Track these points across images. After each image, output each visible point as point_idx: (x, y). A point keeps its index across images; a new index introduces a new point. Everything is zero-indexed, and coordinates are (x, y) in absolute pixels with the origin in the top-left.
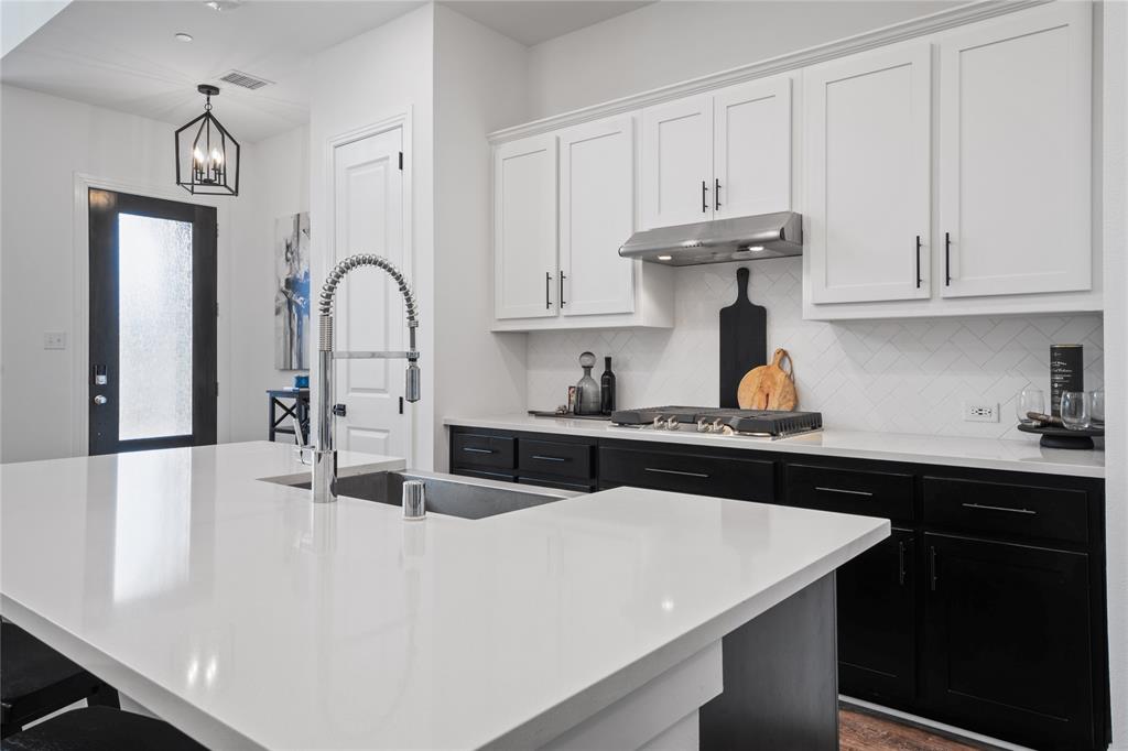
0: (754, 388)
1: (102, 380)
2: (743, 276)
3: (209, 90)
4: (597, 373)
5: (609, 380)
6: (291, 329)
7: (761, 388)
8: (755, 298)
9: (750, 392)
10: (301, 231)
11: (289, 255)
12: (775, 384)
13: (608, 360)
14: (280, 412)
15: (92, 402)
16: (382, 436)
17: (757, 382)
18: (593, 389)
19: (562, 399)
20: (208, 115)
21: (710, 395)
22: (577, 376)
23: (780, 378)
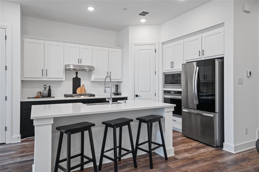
0: (79, 90)
2: (77, 73)
4: (47, 89)
5: (50, 90)
7: (81, 90)
8: (79, 76)
9: (78, 91)
12: (83, 90)
13: (50, 86)
17: (80, 89)
18: (46, 92)
19: (35, 95)
21: (71, 92)
22: (42, 90)
23: (83, 89)
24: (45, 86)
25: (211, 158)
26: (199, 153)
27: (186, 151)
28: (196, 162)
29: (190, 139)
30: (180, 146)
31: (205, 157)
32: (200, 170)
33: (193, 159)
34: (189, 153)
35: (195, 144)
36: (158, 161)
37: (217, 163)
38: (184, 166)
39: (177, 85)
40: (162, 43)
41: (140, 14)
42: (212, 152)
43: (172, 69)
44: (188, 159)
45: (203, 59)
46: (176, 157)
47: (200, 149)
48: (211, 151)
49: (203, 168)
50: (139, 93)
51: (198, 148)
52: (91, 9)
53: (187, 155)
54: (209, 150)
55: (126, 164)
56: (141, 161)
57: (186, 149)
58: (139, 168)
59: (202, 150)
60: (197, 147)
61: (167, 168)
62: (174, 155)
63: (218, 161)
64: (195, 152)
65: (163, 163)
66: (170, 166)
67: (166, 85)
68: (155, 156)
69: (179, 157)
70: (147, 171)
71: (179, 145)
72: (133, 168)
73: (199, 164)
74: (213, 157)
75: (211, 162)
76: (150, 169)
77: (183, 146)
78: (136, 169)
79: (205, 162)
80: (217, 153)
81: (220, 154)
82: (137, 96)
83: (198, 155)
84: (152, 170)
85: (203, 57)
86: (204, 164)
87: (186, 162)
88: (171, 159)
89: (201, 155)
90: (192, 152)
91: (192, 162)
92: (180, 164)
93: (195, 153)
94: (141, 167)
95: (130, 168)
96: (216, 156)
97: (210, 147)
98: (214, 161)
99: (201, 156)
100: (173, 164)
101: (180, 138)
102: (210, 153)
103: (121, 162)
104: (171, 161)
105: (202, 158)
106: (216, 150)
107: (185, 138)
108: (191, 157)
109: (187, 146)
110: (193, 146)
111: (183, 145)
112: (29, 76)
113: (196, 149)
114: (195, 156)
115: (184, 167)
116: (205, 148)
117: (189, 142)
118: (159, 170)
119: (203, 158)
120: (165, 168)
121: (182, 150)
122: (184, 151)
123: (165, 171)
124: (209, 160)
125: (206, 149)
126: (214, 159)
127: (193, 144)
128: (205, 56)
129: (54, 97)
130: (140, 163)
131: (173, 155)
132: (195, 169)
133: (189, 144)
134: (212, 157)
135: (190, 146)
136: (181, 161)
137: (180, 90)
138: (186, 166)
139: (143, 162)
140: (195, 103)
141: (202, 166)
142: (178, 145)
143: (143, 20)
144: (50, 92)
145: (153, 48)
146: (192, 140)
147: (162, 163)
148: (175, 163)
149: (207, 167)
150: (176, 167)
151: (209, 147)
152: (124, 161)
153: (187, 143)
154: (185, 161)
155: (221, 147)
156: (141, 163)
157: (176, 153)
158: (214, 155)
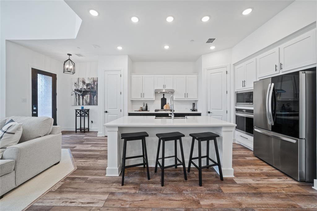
1: (35, 108)
2: (164, 95)
3: (70, 55)
4: (145, 106)
5: (147, 106)
6: (76, 99)
8: (165, 97)
9: (165, 107)
10: (79, 81)
11: (76, 85)
13: (147, 104)
14: (77, 113)
15: (32, 113)
16: (117, 115)
18: (144, 108)
19: (139, 109)
20: (69, 59)
21: (160, 108)
22: (142, 106)
23: (168, 106)
24: (144, 104)
25: (286, 195)
26: (269, 183)
27: (251, 175)
28: (260, 195)
29: (262, 162)
30: (246, 167)
31: (277, 192)
32: (263, 209)
33: (257, 188)
34: (254, 179)
35: (267, 169)
36: (212, 178)
37: (295, 207)
38: (240, 194)
39: (249, 103)
40: (233, 64)
41: (207, 42)
42: (290, 187)
43: (244, 88)
44: (250, 187)
45: (281, 74)
46: (235, 180)
47: (272, 177)
48: (291, 185)
49: (268, 208)
50: (211, 110)
51: (269, 175)
52: (167, 47)
53: (250, 181)
54: (286, 182)
55: (179, 173)
56: (195, 174)
57: (253, 173)
58: (189, 181)
59: (275, 180)
60: (269, 173)
61: (217, 191)
62: (234, 176)
63: (299, 204)
64: (264, 179)
65: (216, 183)
66: (222, 190)
67: (237, 103)
68: (211, 173)
69: (238, 181)
70: (195, 187)
71: (246, 165)
72: (183, 179)
73: (264, 200)
74: (291, 195)
75: (285, 202)
76: (198, 186)
77: (249, 169)
78: (185, 181)
79: (274, 199)
80: (299, 191)
81: (306, 194)
82: (209, 112)
83: (266, 185)
84: (201, 187)
85: (281, 71)
86: (272, 201)
87: (244, 190)
88: (228, 181)
89: (272, 186)
90: (260, 179)
91: (253, 193)
92: (236, 190)
93: (263, 182)
94: (191, 181)
95: (180, 178)
96: (297, 195)
97: (289, 179)
98: (290, 202)
99: (271, 188)
100: (227, 188)
101: (250, 158)
102: (287, 187)
103: (177, 169)
104: (226, 183)
105: (271, 192)
106: (299, 185)
107: (256, 158)
108: (255, 186)
109: (255, 170)
110: (264, 171)
111: (250, 167)
112: (134, 97)
113: (267, 176)
114: (261, 186)
115: (240, 196)
116: (280, 177)
117: (260, 165)
118: (207, 190)
119: (273, 191)
120: (215, 189)
121: (246, 173)
122: (248, 175)
123: (214, 194)
124: (282, 198)
125: (282, 180)
126: (292, 199)
127: (265, 168)
128: (284, 70)
129: (149, 111)
130: (192, 176)
131: (232, 176)
132: (254, 205)
133: (259, 167)
134: (288, 195)
135: (259, 171)
136: (239, 187)
137: (252, 108)
138: (243, 196)
139: (196, 176)
140: (269, 124)
141: (268, 204)
142: (243, 166)
143: (213, 48)
144: (147, 108)
145: (224, 70)
146: (264, 163)
147: (214, 182)
148: (231, 187)
149: (275, 208)
150: (230, 193)
151: (287, 177)
152: (179, 169)
153: (256, 165)
154: (244, 188)
155: (311, 184)
156: (194, 176)
157: (237, 175)
158: (294, 192)
